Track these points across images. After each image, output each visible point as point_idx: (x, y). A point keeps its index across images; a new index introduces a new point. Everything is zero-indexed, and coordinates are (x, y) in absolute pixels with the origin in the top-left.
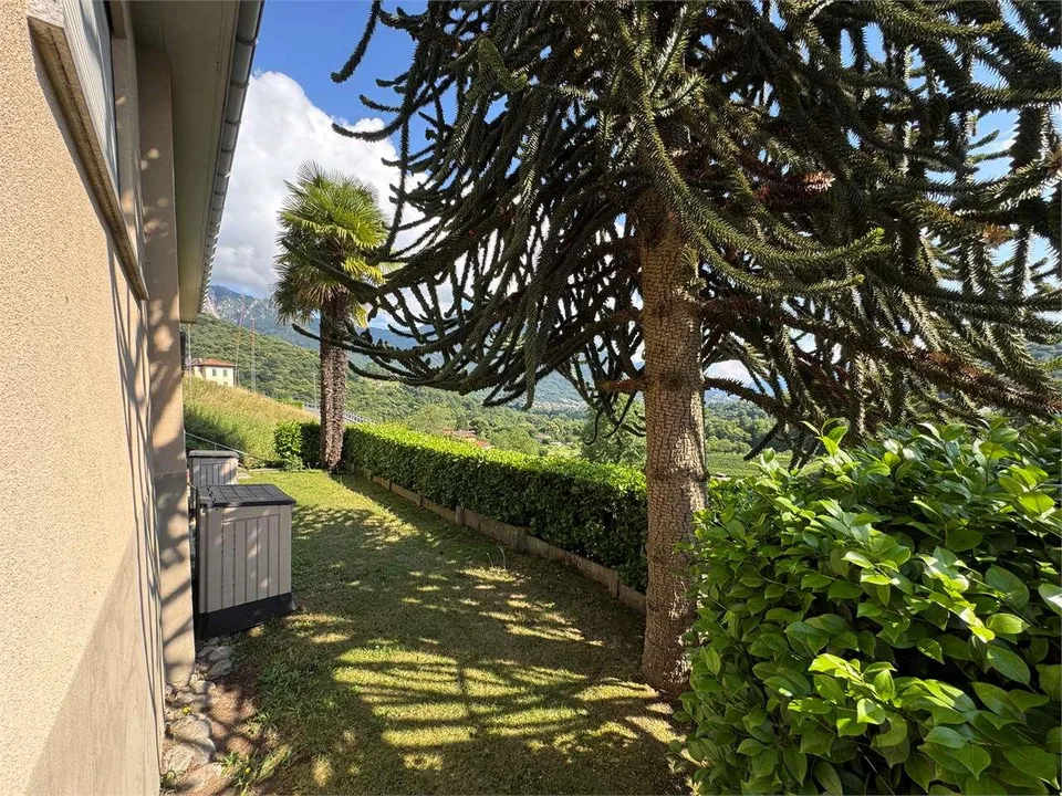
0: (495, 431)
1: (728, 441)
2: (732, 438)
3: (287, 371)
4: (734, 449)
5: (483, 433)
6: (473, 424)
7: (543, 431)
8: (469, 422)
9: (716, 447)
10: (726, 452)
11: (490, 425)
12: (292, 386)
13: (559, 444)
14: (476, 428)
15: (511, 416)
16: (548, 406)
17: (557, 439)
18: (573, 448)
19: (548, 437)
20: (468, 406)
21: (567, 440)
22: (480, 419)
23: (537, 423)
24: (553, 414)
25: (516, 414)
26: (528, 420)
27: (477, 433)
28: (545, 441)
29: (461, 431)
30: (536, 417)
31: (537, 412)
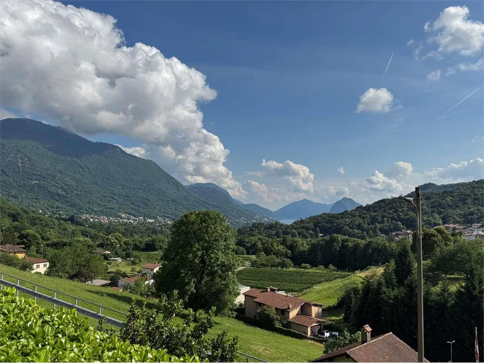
0: (48, 245)
1: (274, 257)
2: (277, 254)
4: (279, 264)
5: (33, 248)
6: (22, 237)
7: (101, 246)
8: (17, 235)
9: (264, 262)
10: (272, 266)
11: (43, 238)
13: (119, 260)
14: (25, 242)
15: (65, 229)
16: (105, 220)
17: (117, 255)
18: (134, 263)
19: (107, 252)
20: (14, 217)
21: (128, 256)
22: (31, 231)
23: (93, 238)
24: (109, 230)
25: (71, 227)
26: (84, 234)
27: (27, 247)
28: (106, 257)
29: (8, 245)
30: (93, 231)
31: (93, 226)
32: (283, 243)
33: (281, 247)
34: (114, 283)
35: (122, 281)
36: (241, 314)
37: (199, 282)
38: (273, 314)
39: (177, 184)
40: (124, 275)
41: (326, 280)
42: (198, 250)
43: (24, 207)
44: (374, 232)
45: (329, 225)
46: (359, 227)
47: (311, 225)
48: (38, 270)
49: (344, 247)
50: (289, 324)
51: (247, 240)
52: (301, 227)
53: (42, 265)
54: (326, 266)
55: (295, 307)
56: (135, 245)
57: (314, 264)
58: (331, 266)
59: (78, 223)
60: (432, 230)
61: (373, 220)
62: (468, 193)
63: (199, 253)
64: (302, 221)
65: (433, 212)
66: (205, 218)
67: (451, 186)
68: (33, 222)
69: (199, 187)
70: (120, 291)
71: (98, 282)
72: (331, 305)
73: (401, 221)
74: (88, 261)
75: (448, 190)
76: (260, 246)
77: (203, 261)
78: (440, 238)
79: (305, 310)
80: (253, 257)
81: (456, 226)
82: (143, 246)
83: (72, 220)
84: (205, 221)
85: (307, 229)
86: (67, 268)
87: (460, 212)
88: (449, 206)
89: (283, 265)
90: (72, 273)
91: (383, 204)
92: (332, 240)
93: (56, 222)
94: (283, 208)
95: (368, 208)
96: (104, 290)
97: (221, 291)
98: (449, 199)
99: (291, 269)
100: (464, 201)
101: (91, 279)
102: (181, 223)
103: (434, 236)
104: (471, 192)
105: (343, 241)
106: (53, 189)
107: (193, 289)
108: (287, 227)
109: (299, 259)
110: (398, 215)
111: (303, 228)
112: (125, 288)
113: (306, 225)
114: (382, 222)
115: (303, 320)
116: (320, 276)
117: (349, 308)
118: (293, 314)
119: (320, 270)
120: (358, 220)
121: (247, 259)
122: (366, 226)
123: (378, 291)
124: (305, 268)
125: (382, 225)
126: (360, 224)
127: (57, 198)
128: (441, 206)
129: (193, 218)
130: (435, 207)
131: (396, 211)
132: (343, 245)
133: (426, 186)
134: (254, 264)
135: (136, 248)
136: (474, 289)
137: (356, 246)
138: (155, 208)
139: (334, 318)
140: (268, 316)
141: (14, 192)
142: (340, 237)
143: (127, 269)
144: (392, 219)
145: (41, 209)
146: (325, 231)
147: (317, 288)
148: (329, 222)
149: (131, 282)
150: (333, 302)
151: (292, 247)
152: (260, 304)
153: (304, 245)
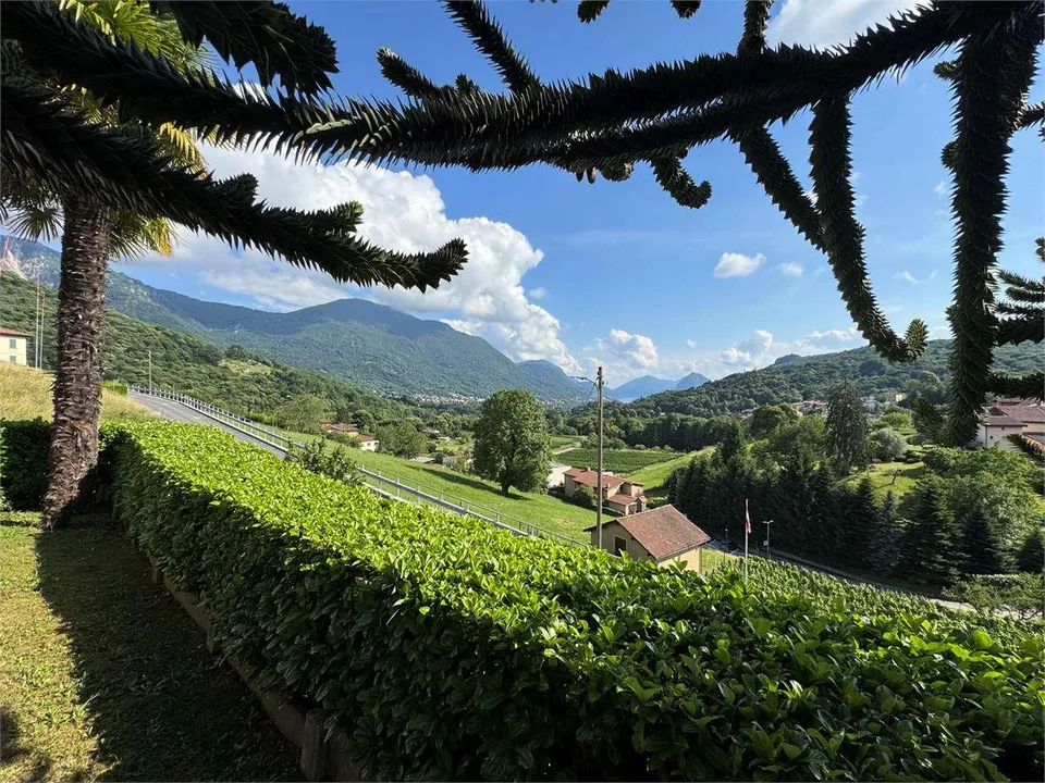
0: (380, 425)
1: (606, 438)
2: (609, 435)
3: (121, 349)
4: (611, 445)
5: (366, 427)
6: (355, 416)
7: (431, 425)
8: (351, 414)
9: (595, 443)
11: (375, 418)
12: (127, 367)
13: (448, 439)
14: (359, 422)
15: (398, 409)
16: (436, 400)
17: (445, 434)
18: (462, 443)
19: (436, 431)
20: (350, 397)
21: (456, 435)
22: (364, 411)
23: (425, 417)
24: (441, 408)
25: (403, 407)
26: (416, 413)
27: (360, 426)
28: (433, 437)
29: (342, 424)
30: (424, 411)
31: (424, 406)
32: (617, 423)
33: (614, 428)
34: (439, 461)
35: (446, 459)
36: (559, 492)
37: (511, 459)
38: (590, 492)
39: (508, 362)
40: (451, 454)
41: (659, 461)
42: (506, 428)
43: (359, 388)
44: (723, 410)
45: (672, 404)
46: (706, 405)
47: (653, 404)
48: (369, 448)
49: (683, 426)
50: (606, 503)
51: (579, 420)
52: (641, 407)
53: (373, 443)
54: (662, 447)
55: (614, 486)
56: (464, 424)
57: (649, 445)
58: (667, 447)
59: (410, 403)
60: (776, 407)
61: (722, 397)
62: (836, 365)
63: (508, 432)
64: (642, 400)
65: (792, 387)
66: (514, 397)
67: (818, 357)
68: (368, 401)
69: (530, 365)
70: (442, 468)
71: (422, 459)
72: (657, 486)
73: (755, 397)
74: (410, 439)
75: (812, 363)
76: (592, 427)
77: (513, 439)
78: (784, 415)
79: (624, 490)
80: (584, 438)
81: (818, 403)
82: (471, 426)
83: (404, 400)
84: (514, 400)
85: (648, 408)
86: (392, 446)
87: (824, 387)
88: (813, 380)
89: (615, 446)
90: (397, 450)
91: (734, 380)
92: (671, 419)
93: (389, 401)
94: (623, 386)
95: (717, 384)
96: (427, 466)
97: (532, 469)
98: (812, 372)
99: (624, 450)
100: (830, 374)
101: (415, 455)
102: (490, 401)
103: (777, 413)
104: (841, 363)
105: (682, 420)
106: (385, 369)
107: (503, 466)
108: (626, 406)
109: (632, 440)
110: (751, 392)
111: (644, 406)
112: (448, 465)
113: (646, 404)
114: (732, 399)
115: (622, 499)
116: (655, 457)
117: (674, 489)
118: (611, 493)
119: (656, 451)
120: (705, 398)
121: (578, 440)
122: (713, 404)
123: (702, 471)
124: (639, 449)
125: (731, 403)
126: (706, 402)
127: (390, 378)
128: (803, 380)
129: (501, 397)
130: (794, 381)
131: (748, 387)
132: (681, 424)
133: (787, 358)
134: (584, 444)
135: (465, 428)
136: (799, 468)
137: (696, 425)
138: (485, 388)
139: (659, 498)
140: (585, 494)
141: (349, 373)
142: (679, 416)
143: (455, 449)
144: (744, 395)
145: (375, 390)
146: (667, 409)
147: (648, 468)
148: (672, 400)
149: (454, 460)
150: (659, 483)
151: (626, 427)
152: (579, 483)
153: (639, 424)
